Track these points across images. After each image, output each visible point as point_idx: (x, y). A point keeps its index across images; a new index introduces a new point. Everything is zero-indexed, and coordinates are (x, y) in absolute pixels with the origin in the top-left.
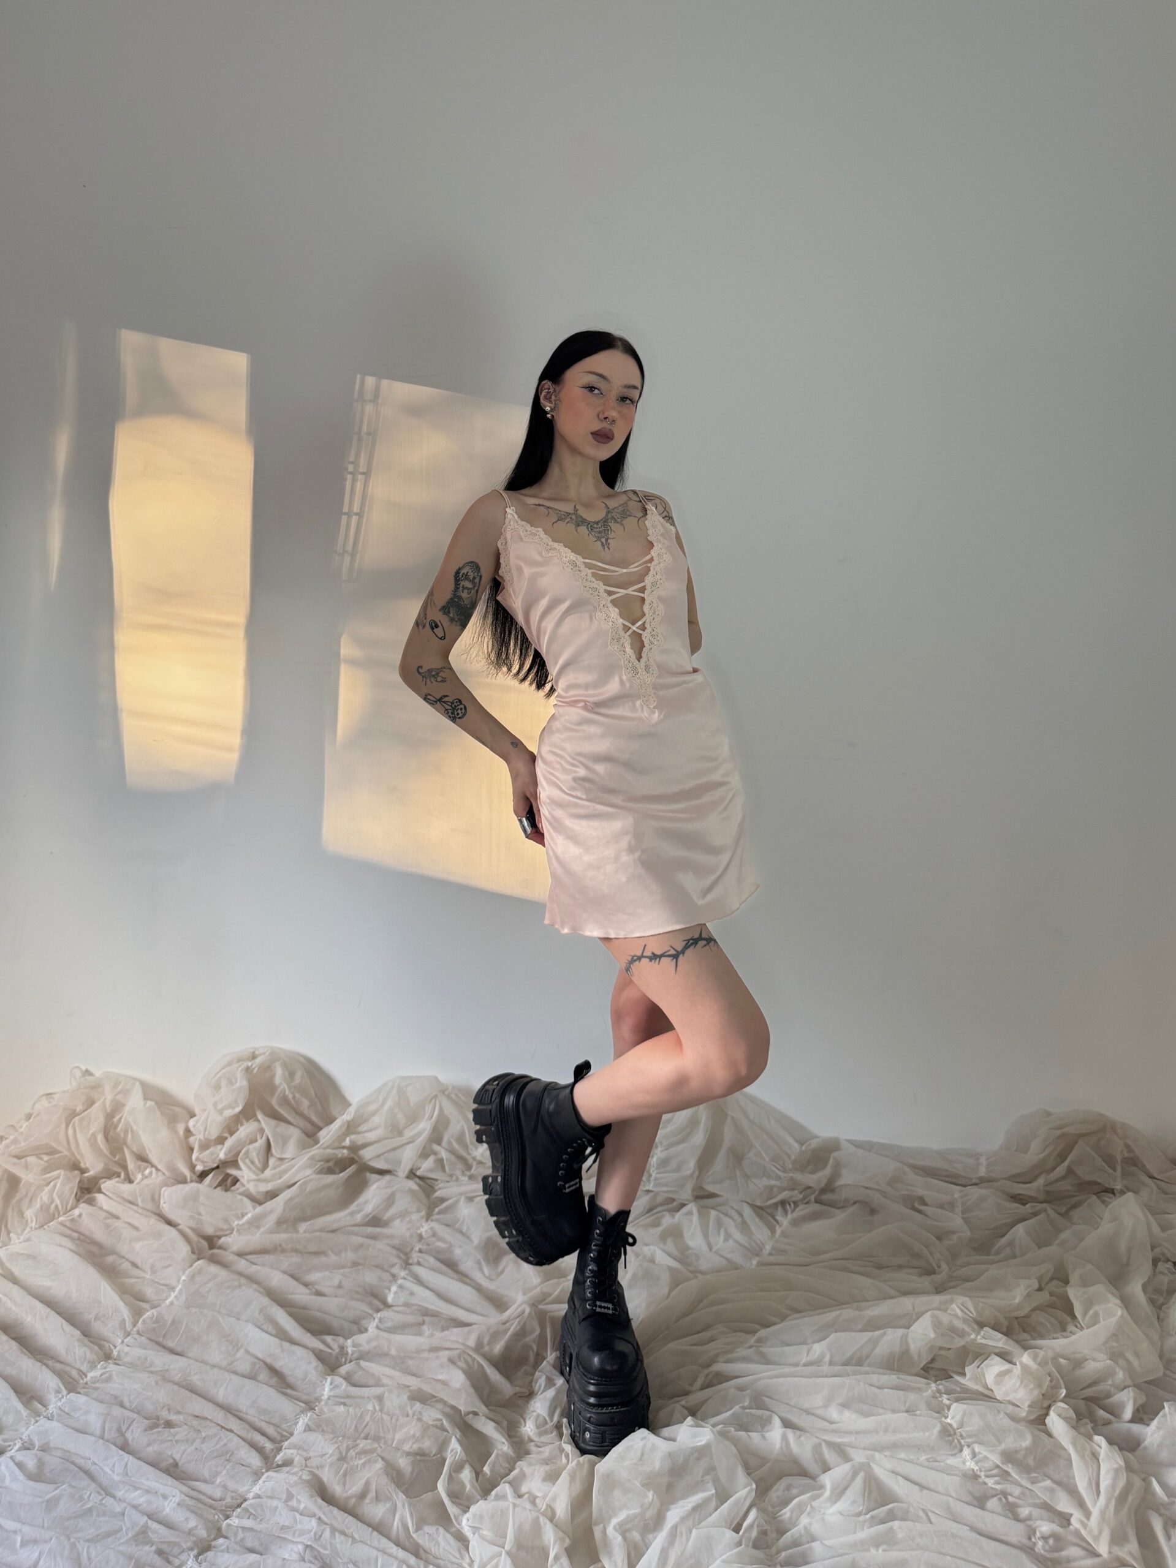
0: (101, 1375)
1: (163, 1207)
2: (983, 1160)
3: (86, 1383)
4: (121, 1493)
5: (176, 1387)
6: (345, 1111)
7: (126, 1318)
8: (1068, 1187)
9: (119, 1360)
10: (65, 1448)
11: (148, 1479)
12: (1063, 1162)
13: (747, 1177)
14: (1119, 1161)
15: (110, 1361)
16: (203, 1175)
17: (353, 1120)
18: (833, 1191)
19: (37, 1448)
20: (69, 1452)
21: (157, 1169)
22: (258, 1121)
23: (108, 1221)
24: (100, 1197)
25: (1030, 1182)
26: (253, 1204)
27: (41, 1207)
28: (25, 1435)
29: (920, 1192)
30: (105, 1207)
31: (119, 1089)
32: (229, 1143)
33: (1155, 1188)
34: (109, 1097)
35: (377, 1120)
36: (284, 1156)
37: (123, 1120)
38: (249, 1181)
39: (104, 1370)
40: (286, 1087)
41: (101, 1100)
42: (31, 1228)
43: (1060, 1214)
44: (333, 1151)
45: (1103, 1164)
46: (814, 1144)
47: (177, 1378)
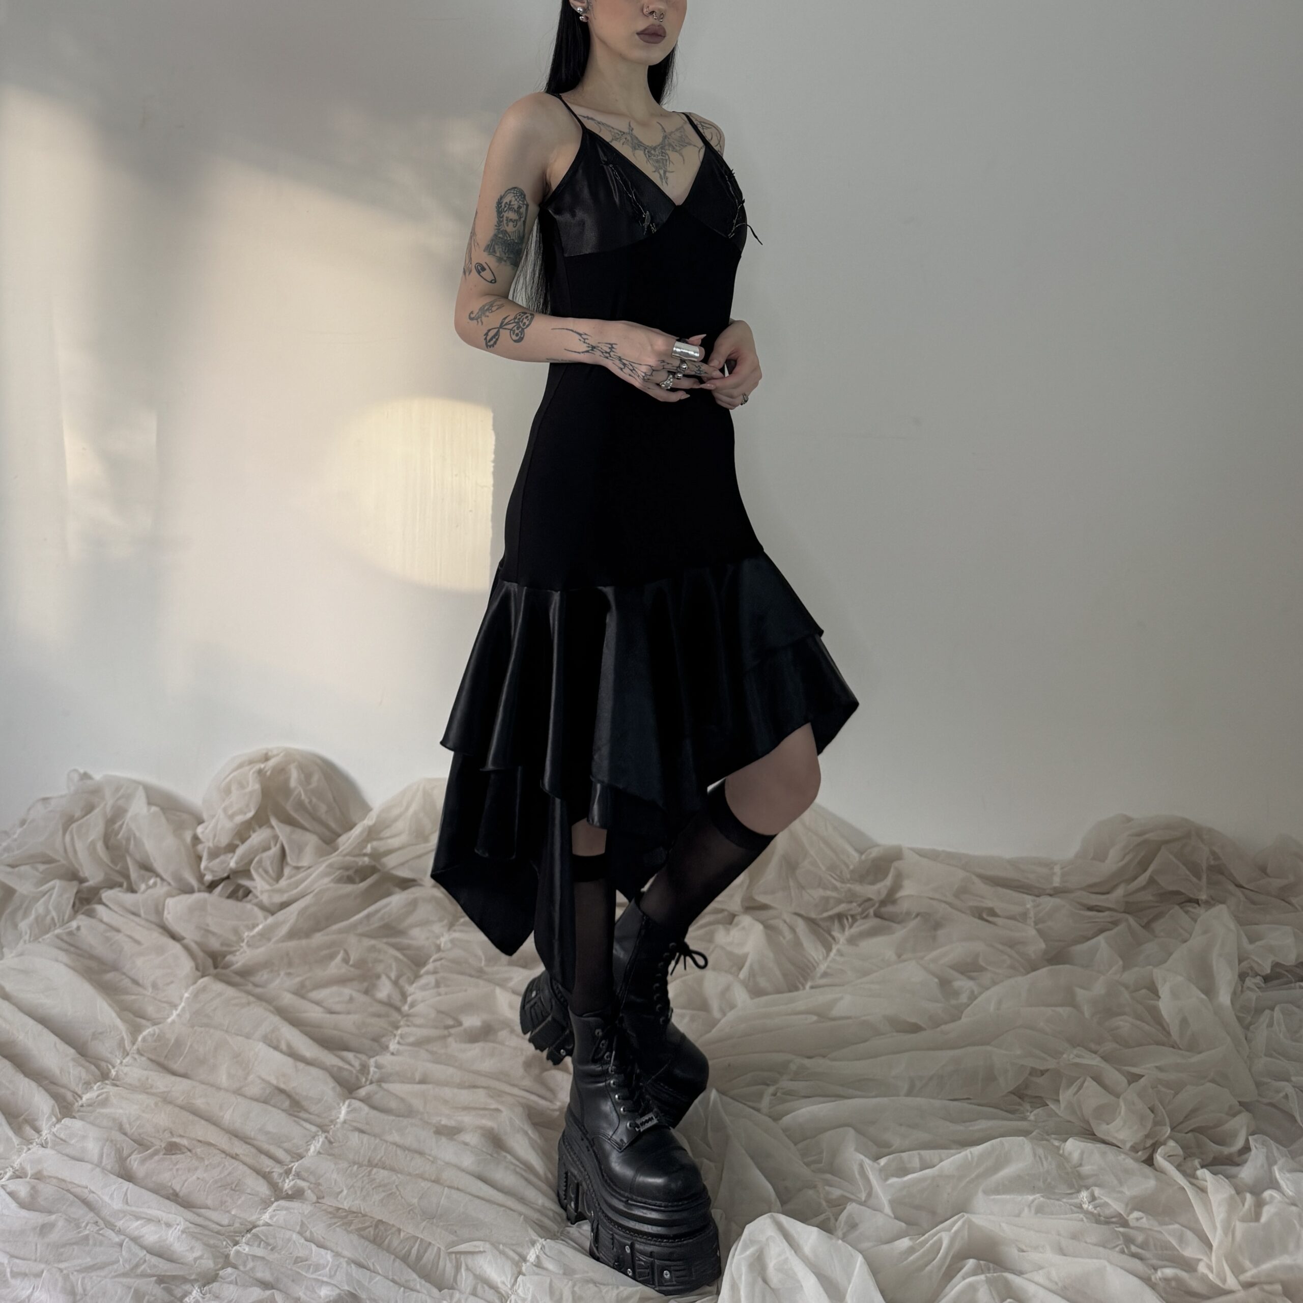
0: (98, 1096)
1: (167, 919)
2: (1057, 869)
3: (82, 1106)
4: (122, 1222)
5: (177, 1110)
6: (365, 817)
7: (125, 1037)
8: (1150, 898)
9: (118, 1080)
10: (60, 1177)
11: (149, 1207)
12: (1145, 871)
13: (802, 887)
14: (1204, 868)
15: (107, 1082)
16: (211, 886)
17: (374, 825)
18: (894, 902)
19: (29, 1176)
20: (64, 1180)
21: (162, 879)
22: (272, 827)
23: (108, 934)
24: (100, 908)
25: (1108, 893)
26: (266, 914)
27: (37, 919)
28: (16, 1163)
29: (989, 904)
30: (105, 919)
31: (122, 792)
32: (240, 851)
33: (1243, 898)
34: (110, 802)
35: (400, 825)
36: (300, 865)
37: (124, 826)
38: (262, 892)
39: (99, 1092)
40: (302, 792)
41: (102, 805)
42: (25, 942)
43: (1143, 927)
44: (352, 859)
45: (1188, 873)
46: (874, 853)
47: (179, 1102)
